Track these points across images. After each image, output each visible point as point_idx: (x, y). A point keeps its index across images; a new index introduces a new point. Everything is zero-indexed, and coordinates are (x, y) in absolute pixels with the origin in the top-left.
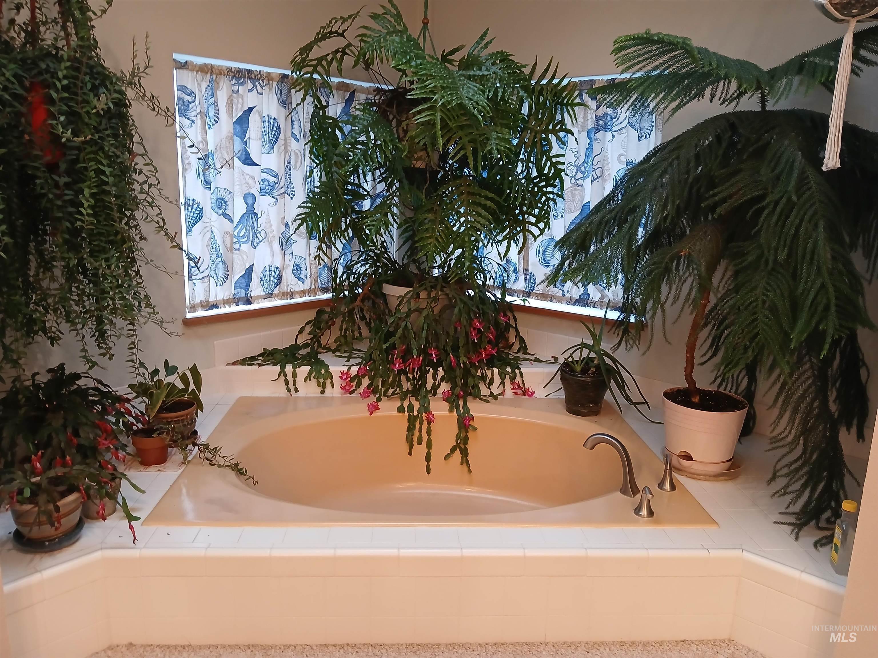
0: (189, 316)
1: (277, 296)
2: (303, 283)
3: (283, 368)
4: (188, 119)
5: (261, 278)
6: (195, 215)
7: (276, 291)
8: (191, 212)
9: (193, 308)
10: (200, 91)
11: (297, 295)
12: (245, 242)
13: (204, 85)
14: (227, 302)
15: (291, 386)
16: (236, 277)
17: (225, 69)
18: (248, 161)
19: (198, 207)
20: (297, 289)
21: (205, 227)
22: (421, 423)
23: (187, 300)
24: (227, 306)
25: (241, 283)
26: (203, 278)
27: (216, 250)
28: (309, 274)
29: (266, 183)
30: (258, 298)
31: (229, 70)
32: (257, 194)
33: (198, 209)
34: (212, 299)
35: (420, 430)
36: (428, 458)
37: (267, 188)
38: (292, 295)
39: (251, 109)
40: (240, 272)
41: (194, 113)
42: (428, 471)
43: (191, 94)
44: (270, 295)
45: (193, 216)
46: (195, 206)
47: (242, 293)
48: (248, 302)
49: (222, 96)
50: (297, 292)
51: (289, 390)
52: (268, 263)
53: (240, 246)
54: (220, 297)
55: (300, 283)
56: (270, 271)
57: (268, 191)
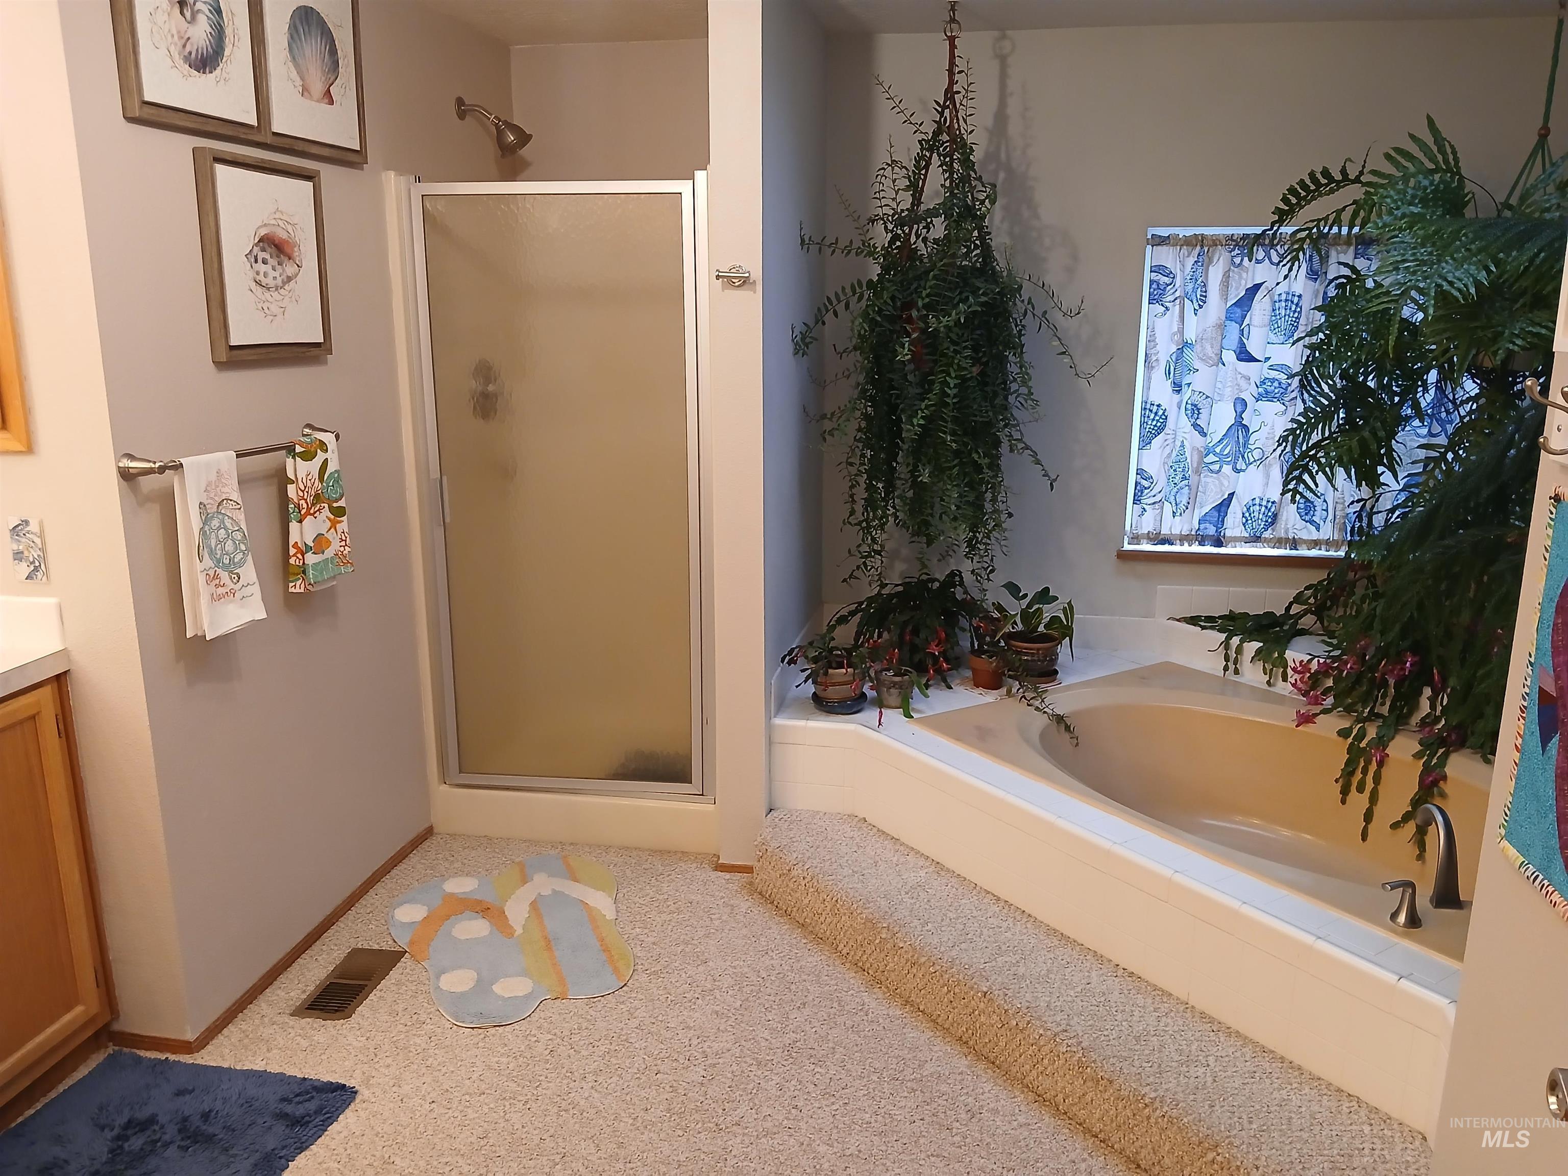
0: (1127, 547)
1: (1267, 541)
2: (1318, 529)
3: (1228, 639)
4: (1162, 305)
5: (1243, 514)
6: (1159, 424)
7: (1267, 535)
8: (1153, 420)
9: (1136, 539)
10: (1182, 271)
11: (1304, 546)
12: (1228, 463)
13: (1191, 261)
14: (1183, 539)
15: (1231, 665)
16: (1207, 509)
17: (1221, 237)
18: (1245, 356)
19: (1164, 413)
20: (1305, 536)
21: (1166, 440)
22: (1368, 763)
23: (1128, 528)
24: (1186, 544)
25: (1212, 517)
26: (1154, 503)
27: (1183, 471)
28: (1331, 517)
29: (1276, 384)
30: (1236, 539)
31: (1231, 238)
32: (1250, 400)
33: (1164, 417)
34: (1165, 531)
35: (1365, 772)
36: (1368, 817)
37: (1276, 391)
38: (1294, 543)
39: (1257, 287)
40: (1213, 502)
41: (1171, 298)
42: (1364, 837)
43: (1169, 274)
44: (1256, 539)
45: (1155, 426)
46: (1161, 412)
47: (1211, 530)
48: (1219, 543)
49: (1215, 274)
50: (1305, 542)
51: (1226, 669)
52: (1257, 494)
53: (1221, 467)
54: (1176, 531)
55: (1313, 528)
56: (1260, 505)
57: (1277, 396)
